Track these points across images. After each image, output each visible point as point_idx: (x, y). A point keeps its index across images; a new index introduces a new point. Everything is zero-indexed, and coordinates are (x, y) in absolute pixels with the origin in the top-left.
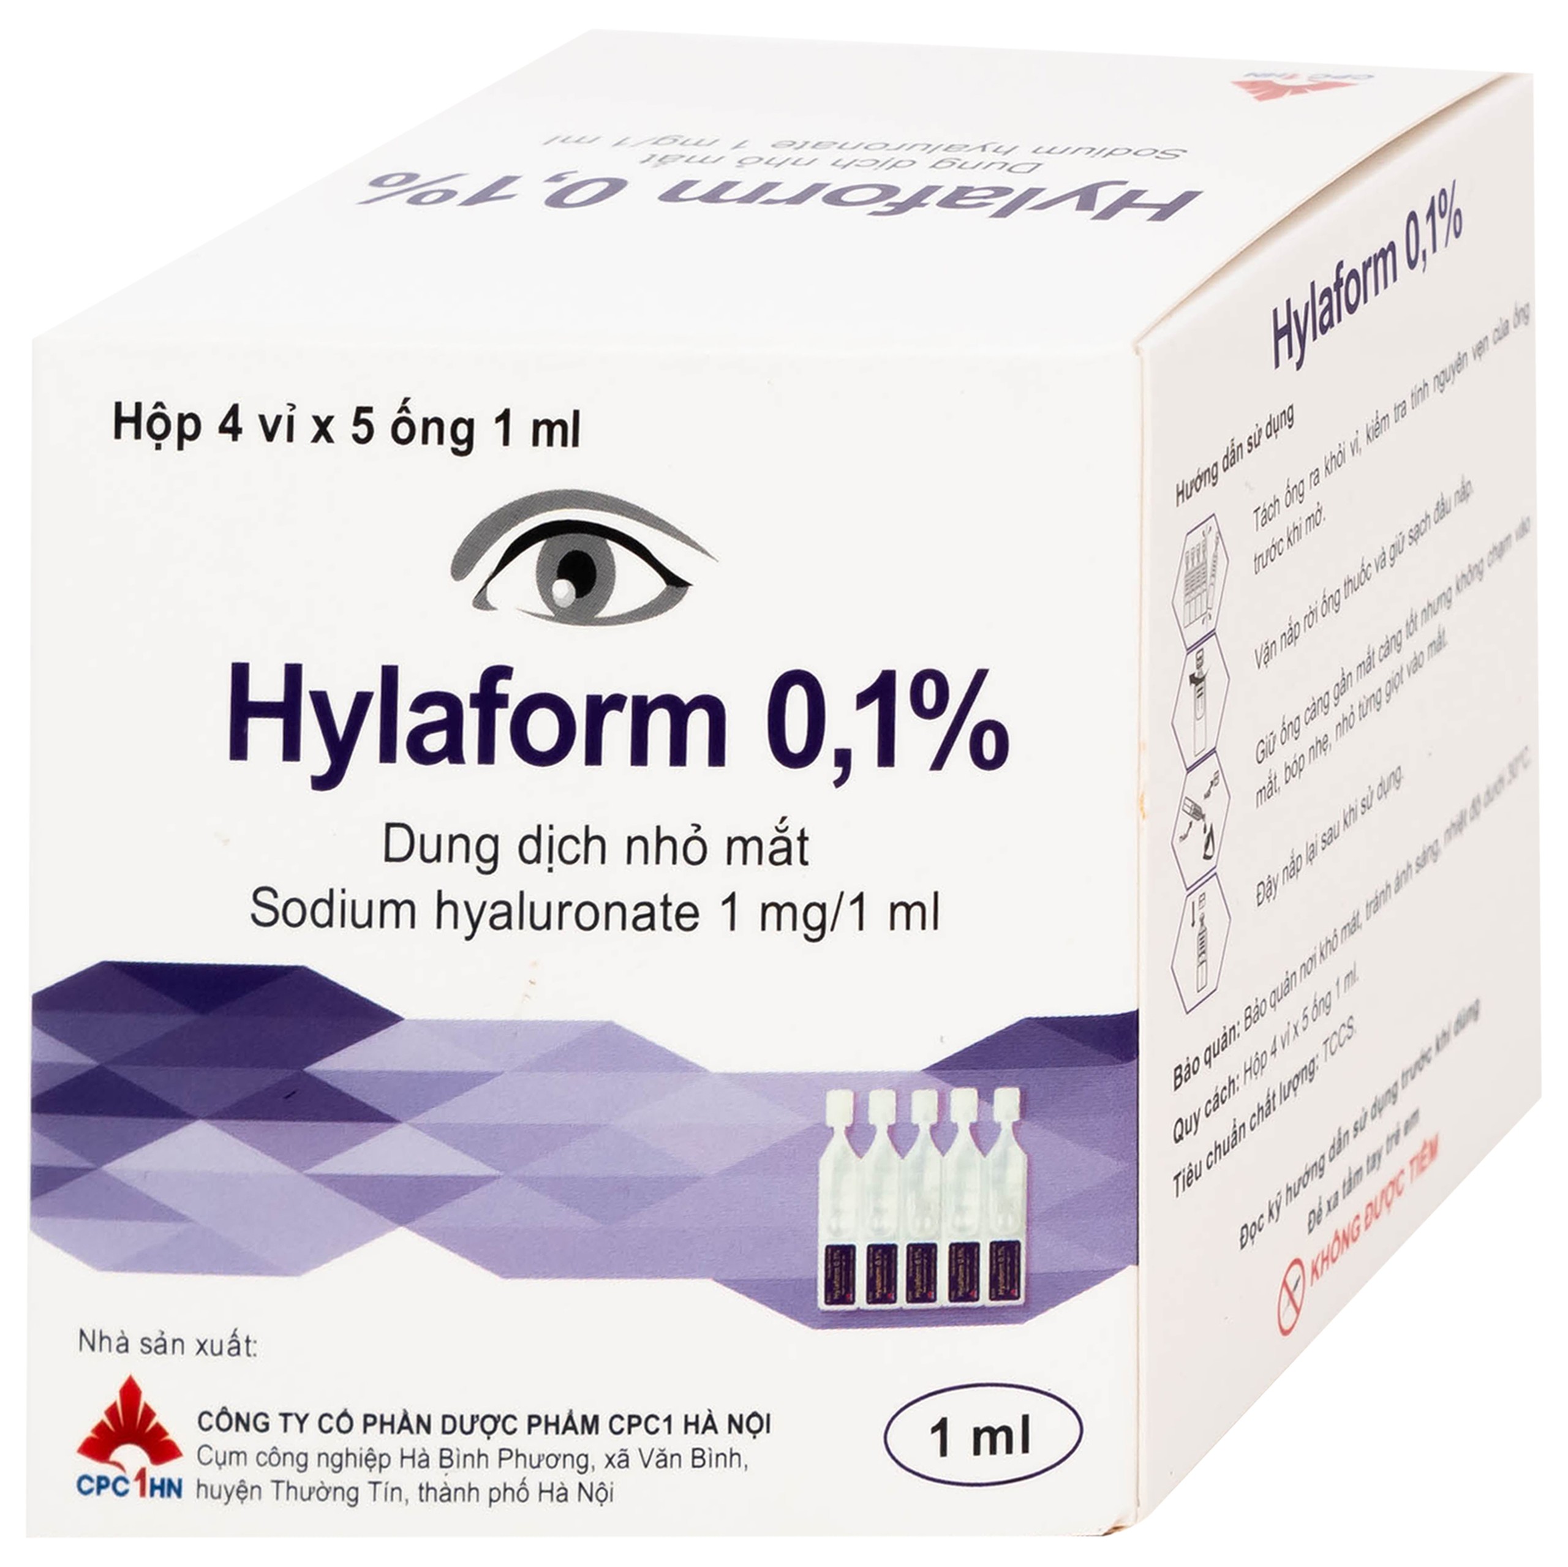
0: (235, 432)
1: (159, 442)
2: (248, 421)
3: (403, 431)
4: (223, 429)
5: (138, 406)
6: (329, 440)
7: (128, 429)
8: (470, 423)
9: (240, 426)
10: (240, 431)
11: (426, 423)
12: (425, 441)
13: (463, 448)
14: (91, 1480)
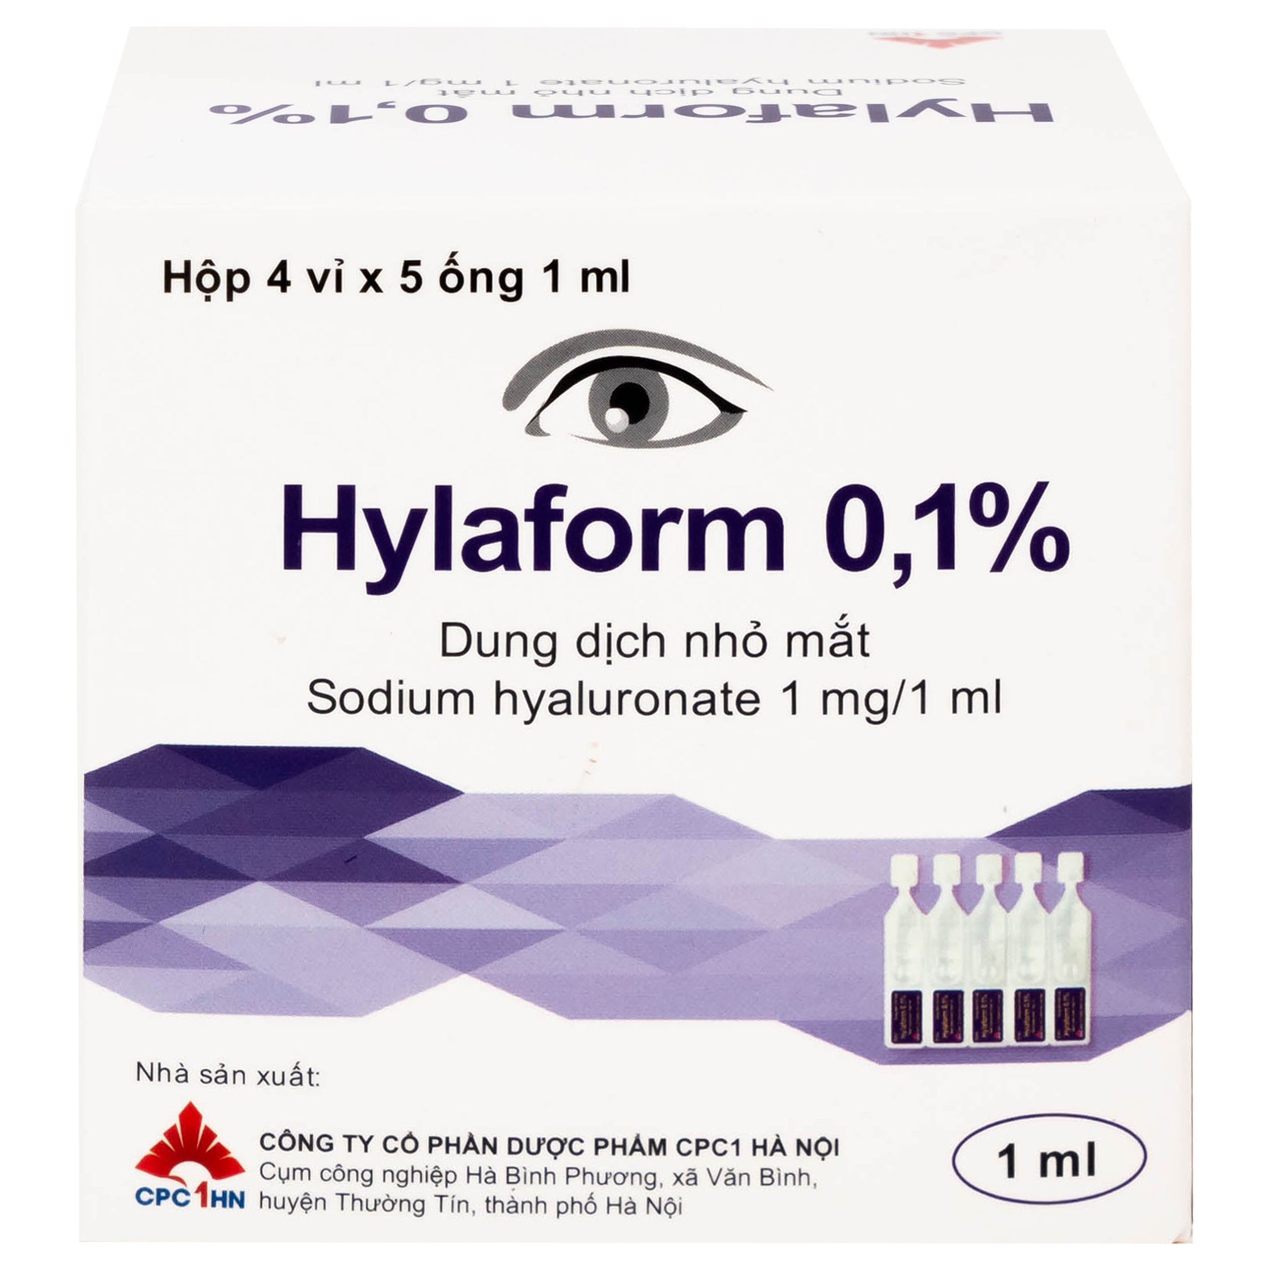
0: (284, 284)
1: (208, 294)
2: (297, 275)
3: (452, 280)
4: (271, 282)
5: (187, 264)
6: (378, 289)
7: (177, 284)
8: (519, 273)
9: (288, 279)
10: (289, 283)
11: (474, 273)
12: (474, 288)
13: (512, 294)
14: (150, 1192)
